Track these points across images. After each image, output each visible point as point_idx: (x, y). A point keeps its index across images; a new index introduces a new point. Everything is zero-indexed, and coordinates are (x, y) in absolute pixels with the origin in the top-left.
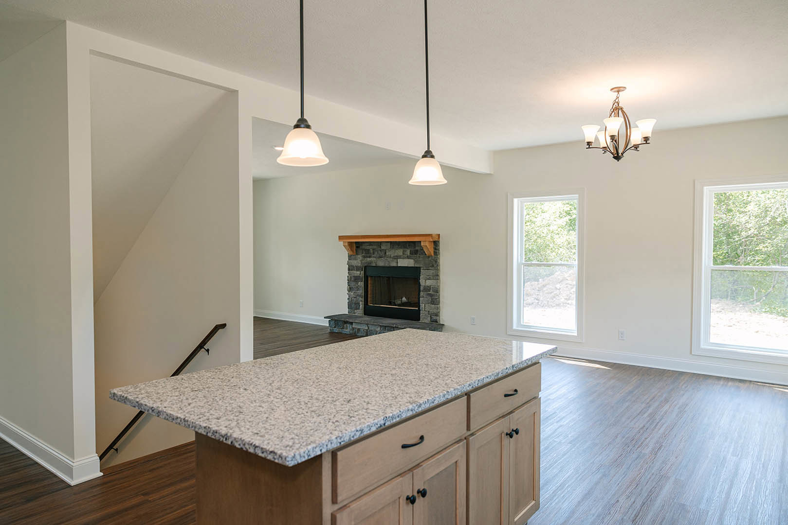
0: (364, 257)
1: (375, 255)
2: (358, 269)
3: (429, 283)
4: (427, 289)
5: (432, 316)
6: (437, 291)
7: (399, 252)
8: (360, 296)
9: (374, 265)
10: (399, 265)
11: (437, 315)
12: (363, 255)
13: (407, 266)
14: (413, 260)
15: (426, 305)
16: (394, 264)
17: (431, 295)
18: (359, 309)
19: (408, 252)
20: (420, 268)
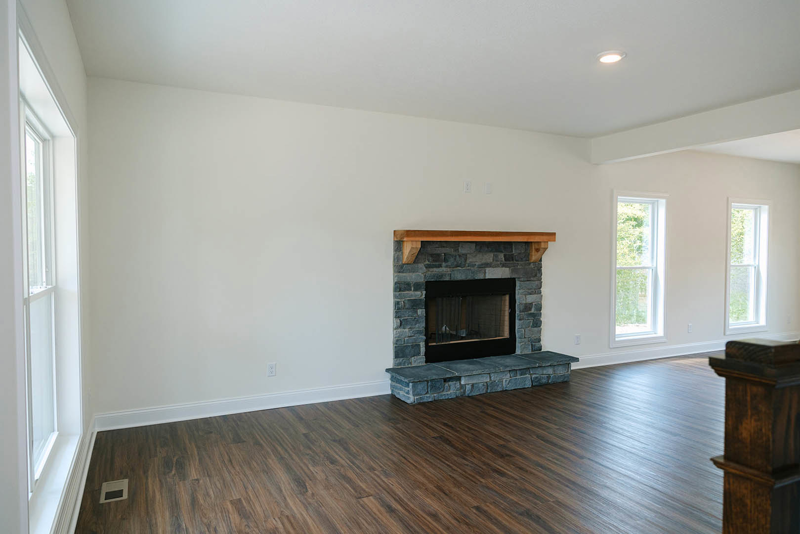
0: (428, 267)
1: (449, 263)
2: (417, 287)
3: (530, 299)
4: (528, 307)
5: (533, 344)
6: (539, 308)
7: (489, 257)
8: (419, 332)
9: (447, 279)
10: (487, 278)
11: (539, 340)
12: (427, 262)
13: (500, 277)
14: (508, 269)
15: (527, 330)
16: (480, 276)
17: (533, 315)
18: (419, 354)
19: (501, 256)
20: (515, 278)
